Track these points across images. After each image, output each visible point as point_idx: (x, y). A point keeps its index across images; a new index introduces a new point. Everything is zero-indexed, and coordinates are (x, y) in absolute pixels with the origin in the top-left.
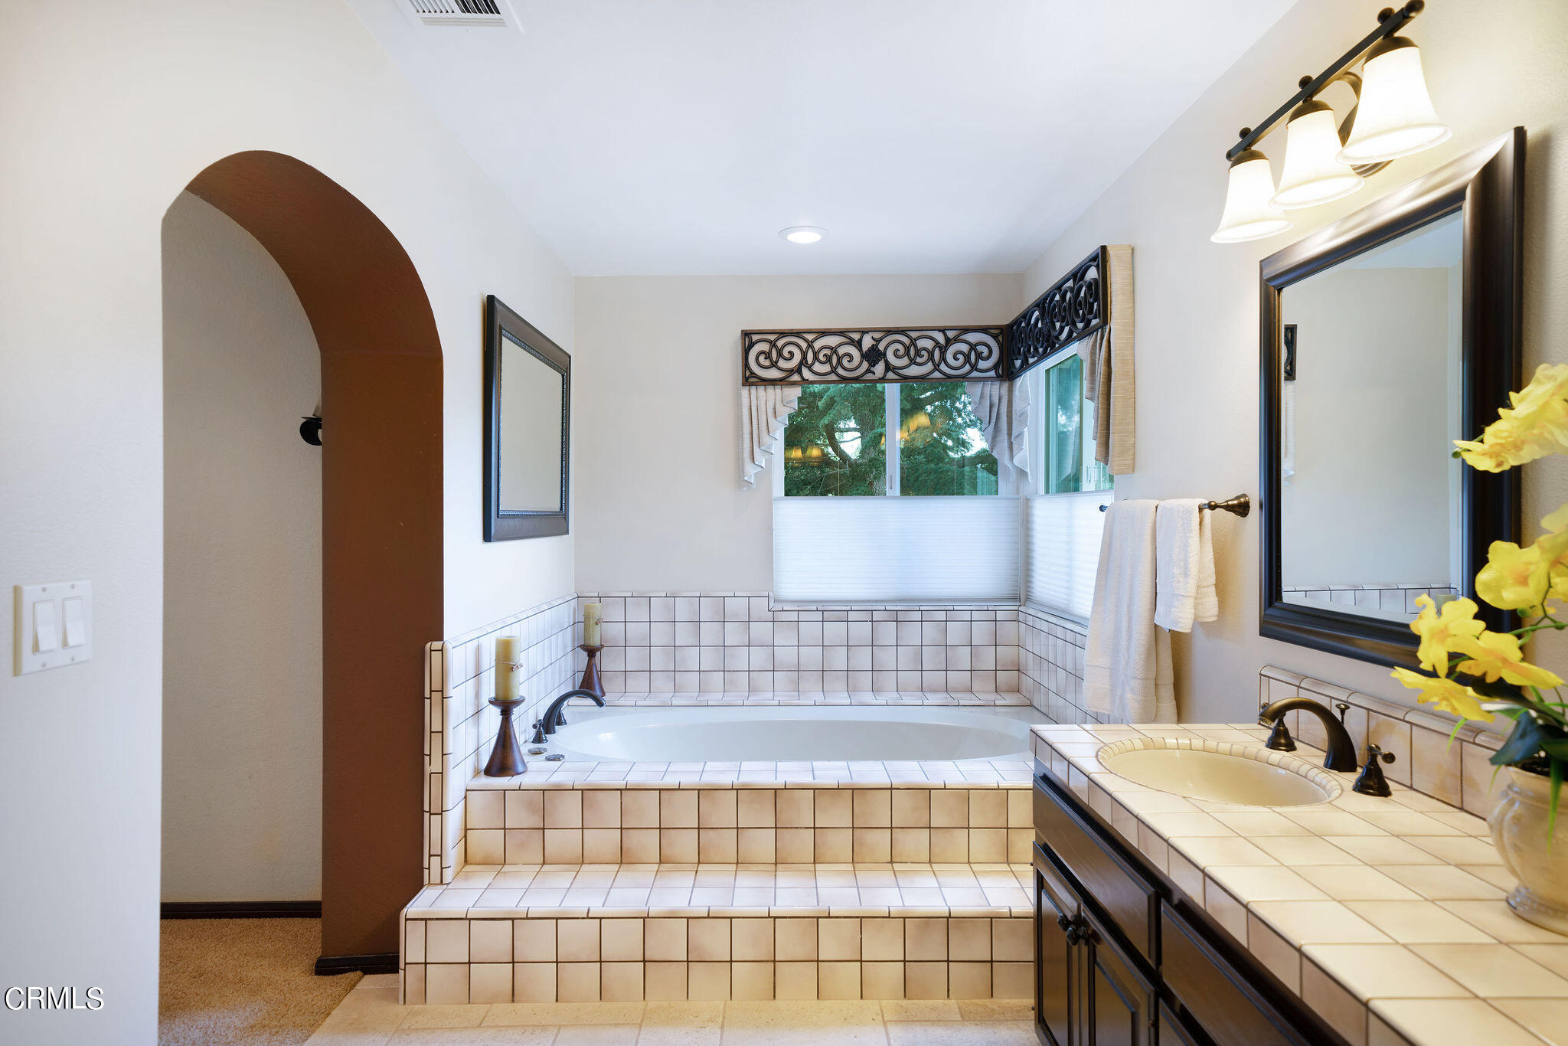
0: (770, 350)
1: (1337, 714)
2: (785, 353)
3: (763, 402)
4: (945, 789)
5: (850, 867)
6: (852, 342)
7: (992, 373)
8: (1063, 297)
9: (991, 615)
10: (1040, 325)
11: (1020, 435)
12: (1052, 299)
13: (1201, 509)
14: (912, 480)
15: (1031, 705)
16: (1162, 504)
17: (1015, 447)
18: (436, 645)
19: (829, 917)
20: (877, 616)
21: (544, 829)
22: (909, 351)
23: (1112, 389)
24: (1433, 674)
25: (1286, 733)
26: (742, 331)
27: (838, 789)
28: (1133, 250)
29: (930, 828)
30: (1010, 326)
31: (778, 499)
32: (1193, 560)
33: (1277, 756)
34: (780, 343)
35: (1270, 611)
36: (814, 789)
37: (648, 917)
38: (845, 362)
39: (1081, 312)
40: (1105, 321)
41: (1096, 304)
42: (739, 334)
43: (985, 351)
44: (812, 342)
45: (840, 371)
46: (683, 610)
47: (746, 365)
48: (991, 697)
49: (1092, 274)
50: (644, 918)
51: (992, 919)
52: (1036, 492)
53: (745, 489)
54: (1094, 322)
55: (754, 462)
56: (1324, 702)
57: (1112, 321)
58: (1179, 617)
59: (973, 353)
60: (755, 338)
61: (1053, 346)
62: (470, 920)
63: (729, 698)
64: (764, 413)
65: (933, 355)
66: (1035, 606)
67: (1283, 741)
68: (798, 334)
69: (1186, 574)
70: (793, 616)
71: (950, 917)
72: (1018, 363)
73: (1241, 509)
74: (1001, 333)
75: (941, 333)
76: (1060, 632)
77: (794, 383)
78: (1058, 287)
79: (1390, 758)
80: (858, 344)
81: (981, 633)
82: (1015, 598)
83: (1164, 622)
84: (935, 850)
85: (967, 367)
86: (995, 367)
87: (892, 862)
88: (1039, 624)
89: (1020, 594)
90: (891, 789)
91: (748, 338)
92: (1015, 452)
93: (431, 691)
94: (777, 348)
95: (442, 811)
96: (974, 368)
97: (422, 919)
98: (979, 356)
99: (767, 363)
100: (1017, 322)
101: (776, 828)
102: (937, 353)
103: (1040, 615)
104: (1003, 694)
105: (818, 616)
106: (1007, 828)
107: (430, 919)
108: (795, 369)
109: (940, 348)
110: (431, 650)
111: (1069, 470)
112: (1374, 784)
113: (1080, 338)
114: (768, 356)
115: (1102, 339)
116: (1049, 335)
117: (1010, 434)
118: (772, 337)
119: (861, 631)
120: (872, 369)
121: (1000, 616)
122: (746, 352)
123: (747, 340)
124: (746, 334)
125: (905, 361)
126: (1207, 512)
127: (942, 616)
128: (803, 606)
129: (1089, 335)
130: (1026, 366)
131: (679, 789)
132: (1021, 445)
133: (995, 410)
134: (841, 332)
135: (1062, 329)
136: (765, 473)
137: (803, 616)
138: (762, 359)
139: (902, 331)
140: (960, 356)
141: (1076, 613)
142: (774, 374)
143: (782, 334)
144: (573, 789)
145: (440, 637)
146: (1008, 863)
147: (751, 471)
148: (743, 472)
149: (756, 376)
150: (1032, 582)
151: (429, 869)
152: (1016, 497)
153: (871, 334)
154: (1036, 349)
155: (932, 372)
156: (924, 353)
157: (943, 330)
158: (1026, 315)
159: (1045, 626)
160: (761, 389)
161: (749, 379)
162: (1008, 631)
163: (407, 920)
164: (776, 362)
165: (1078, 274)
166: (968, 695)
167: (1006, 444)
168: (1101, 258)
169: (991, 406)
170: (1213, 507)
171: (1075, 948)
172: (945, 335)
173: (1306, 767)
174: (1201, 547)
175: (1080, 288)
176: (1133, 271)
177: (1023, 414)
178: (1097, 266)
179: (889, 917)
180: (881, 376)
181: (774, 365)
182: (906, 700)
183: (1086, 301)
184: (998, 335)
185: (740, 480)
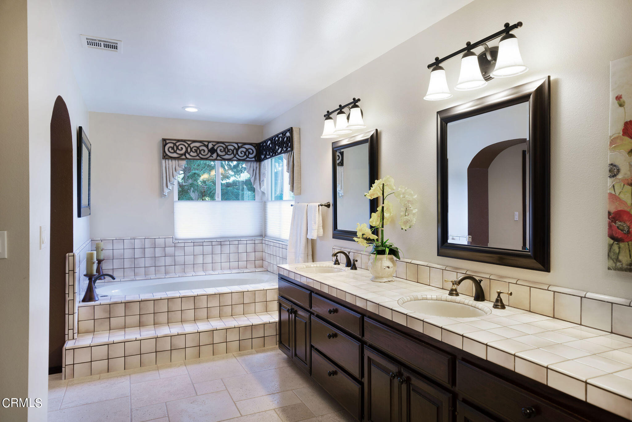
0: (174, 146)
1: (348, 254)
2: (180, 148)
3: (171, 165)
4: (248, 291)
5: (219, 318)
6: (205, 145)
7: (254, 159)
8: (279, 139)
9: (253, 242)
10: (271, 146)
11: (263, 181)
12: (275, 139)
13: (319, 206)
14: (209, 193)
15: (267, 271)
16: (309, 204)
17: (261, 184)
18: (71, 254)
19: (217, 330)
20: (214, 243)
21: (110, 318)
22: (225, 150)
23: (294, 170)
24: (359, 238)
25: (338, 261)
26: (162, 139)
27: (215, 294)
28: (300, 129)
29: (243, 304)
30: (260, 144)
31: (176, 201)
32: (317, 219)
33: (336, 266)
34: (177, 144)
35: (335, 232)
36: (207, 295)
37: (157, 338)
38: (202, 152)
39: (285, 145)
40: (292, 150)
41: (289, 144)
42: (161, 139)
43: (251, 152)
44: (190, 144)
45: (200, 155)
46: (138, 244)
47: (164, 151)
48: (254, 269)
49: (288, 134)
50: (156, 338)
51: (264, 324)
52: (268, 200)
53: (163, 198)
54: (289, 149)
55: (167, 188)
56: (346, 252)
57: (294, 150)
58: (313, 235)
59: (247, 152)
60: (168, 141)
61: (275, 154)
62: (91, 347)
63: (158, 276)
64: (171, 170)
65: (234, 152)
66: (268, 238)
67: (337, 263)
68: (184, 141)
69: (315, 223)
70: (182, 245)
71: (252, 325)
72: (263, 157)
73: (328, 206)
74: (257, 146)
75: (236, 144)
76: (277, 245)
77: (183, 159)
78: (277, 136)
79: (357, 261)
80: (207, 146)
81: (250, 248)
82: (261, 236)
83: (310, 237)
84: (245, 310)
85: (245, 157)
86: (255, 157)
87: (232, 316)
88: (269, 243)
89: (263, 235)
90: (232, 293)
91: (165, 142)
92: (261, 186)
93: (69, 271)
94: (176, 146)
95: (74, 313)
96: (248, 157)
97: (72, 349)
98: (249, 153)
99: (172, 151)
100: (263, 143)
101: (194, 309)
102: (235, 151)
103: (270, 240)
104: (258, 268)
105: (192, 244)
106: (266, 301)
107: (75, 349)
108: (184, 154)
109: (236, 150)
110: (69, 256)
111: (278, 193)
112: (354, 267)
113: (284, 153)
114: (173, 148)
115: (291, 154)
116: (274, 150)
117: (260, 180)
118: (174, 142)
119: (208, 249)
120: (212, 155)
121: (256, 242)
122: (164, 146)
123: (164, 142)
124: (164, 140)
125: (224, 153)
126: (320, 207)
127: (237, 242)
128: (185, 241)
129: (287, 152)
130: (265, 158)
131: (161, 299)
132: (263, 184)
133: (255, 172)
134: (201, 142)
135: (278, 149)
136: (172, 191)
137: (186, 245)
138: (170, 149)
139: (223, 143)
140: (243, 153)
141: (283, 239)
142: (175, 155)
143: (178, 141)
144: (121, 303)
145: (72, 251)
146: (267, 312)
147: (166, 191)
148: (163, 191)
149: (168, 156)
150: (267, 230)
151: (68, 334)
152: (262, 201)
153: (212, 143)
154: (269, 153)
155: (233, 158)
156: (230, 151)
157: (237, 143)
158: (266, 142)
159: (272, 244)
160: (170, 161)
161: (165, 157)
162: (259, 247)
163: (66, 350)
164: (176, 151)
165: (284, 133)
166: (246, 269)
167: (258, 183)
168: (291, 130)
169: (253, 170)
170: (322, 205)
171: (291, 315)
172: (238, 145)
173: (341, 267)
174: (319, 216)
175: (285, 137)
176: (300, 135)
177: (264, 174)
178: (290, 133)
179: (235, 328)
180: (215, 158)
181: (175, 152)
182: (225, 272)
183: (286, 142)
184: (256, 146)
185: (161, 194)
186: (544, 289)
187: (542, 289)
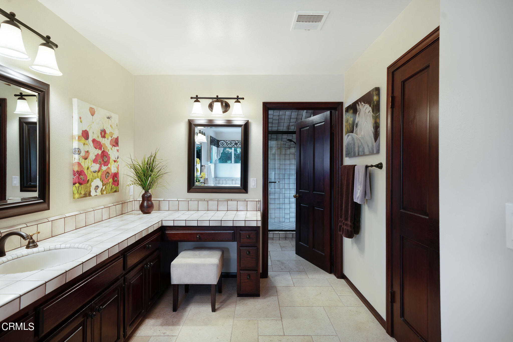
186: (46, 222)
187: (45, 222)
